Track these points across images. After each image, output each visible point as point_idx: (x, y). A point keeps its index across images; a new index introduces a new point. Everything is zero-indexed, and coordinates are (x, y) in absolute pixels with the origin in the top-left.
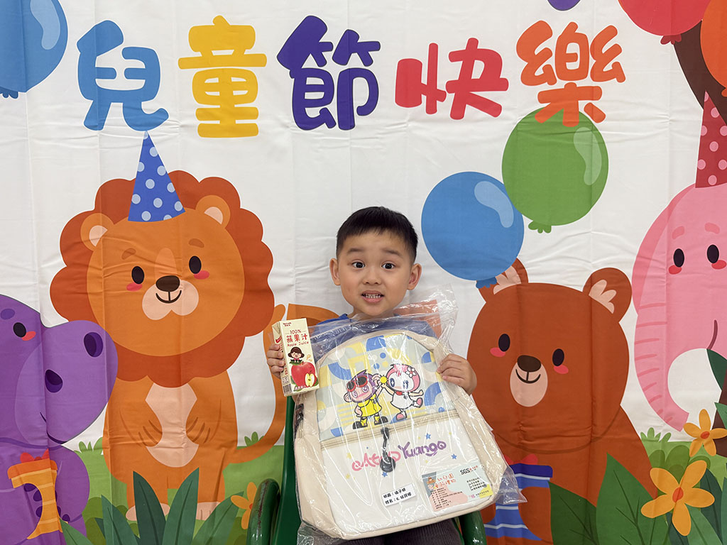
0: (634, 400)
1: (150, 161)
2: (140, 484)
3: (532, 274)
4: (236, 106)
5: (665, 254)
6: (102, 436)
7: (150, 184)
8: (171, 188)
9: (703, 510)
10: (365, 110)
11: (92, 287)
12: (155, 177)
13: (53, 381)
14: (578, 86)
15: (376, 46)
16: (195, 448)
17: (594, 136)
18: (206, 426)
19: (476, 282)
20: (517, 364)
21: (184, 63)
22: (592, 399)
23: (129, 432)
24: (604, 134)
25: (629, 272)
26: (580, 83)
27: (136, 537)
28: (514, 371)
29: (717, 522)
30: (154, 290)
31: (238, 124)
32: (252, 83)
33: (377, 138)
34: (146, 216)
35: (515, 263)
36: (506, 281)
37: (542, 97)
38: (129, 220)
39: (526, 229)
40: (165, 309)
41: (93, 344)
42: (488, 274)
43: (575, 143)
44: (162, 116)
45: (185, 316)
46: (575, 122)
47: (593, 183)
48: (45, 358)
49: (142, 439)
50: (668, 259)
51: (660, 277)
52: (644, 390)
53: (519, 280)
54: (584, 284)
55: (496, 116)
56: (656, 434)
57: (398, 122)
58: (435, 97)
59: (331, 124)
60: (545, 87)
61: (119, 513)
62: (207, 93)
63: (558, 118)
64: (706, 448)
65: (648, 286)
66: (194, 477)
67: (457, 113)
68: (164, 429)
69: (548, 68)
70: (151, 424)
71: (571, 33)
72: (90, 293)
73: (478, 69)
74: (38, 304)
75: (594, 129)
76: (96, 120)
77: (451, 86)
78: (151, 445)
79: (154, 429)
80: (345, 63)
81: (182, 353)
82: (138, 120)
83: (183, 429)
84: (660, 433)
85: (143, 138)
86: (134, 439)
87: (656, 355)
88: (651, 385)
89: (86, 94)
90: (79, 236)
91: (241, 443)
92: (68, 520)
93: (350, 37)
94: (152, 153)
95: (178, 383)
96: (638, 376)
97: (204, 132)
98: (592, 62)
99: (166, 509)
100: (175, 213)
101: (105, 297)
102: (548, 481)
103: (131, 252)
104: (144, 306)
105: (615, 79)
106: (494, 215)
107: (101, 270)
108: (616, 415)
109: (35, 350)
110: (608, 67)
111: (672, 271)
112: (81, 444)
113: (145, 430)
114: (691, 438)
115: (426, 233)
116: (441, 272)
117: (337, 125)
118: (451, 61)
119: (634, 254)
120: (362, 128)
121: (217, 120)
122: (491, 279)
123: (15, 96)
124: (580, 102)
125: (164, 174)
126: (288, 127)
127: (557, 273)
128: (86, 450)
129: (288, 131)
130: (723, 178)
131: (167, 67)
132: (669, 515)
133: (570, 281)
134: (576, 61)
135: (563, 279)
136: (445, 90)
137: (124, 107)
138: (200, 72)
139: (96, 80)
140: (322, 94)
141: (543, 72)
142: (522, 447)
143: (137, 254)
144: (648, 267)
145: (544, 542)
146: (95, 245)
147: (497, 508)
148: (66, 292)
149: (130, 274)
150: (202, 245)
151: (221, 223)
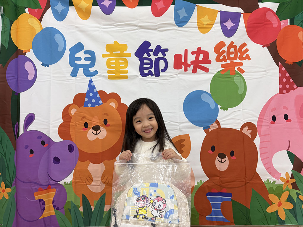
0: (260, 169)
1: (91, 87)
2: (84, 199)
3: (222, 125)
4: (121, 69)
7: (91, 94)
8: (98, 96)
9: (289, 210)
10: (164, 70)
11: (71, 129)
12: (93, 92)
14: (234, 62)
15: (167, 50)
16: (104, 186)
17: (241, 78)
18: (108, 178)
19: (202, 127)
20: (218, 156)
21: (104, 56)
22: (245, 168)
23: (81, 180)
25: (256, 124)
26: (235, 61)
28: (217, 159)
29: (295, 215)
30: (91, 130)
31: (121, 75)
32: (126, 62)
33: (168, 79)
35: (216, 121)
36: (213, 127)
37: (223, 66)
38: (84, 107)
39: (219, 109)
40: (95, 137)
42: (207, 125)
43: (235, 80)
44: (96, 72)
46: (234, 74)
47: (242, 93)
49: (86, 182)
51: (267, 125)
52: (264, 165)
53: (218, 127)
54: (240, 128)
55: (207, 72)
56: (269, 181)
57: (175, 74)
58: (187, 66)
59: (152, 75)
60: (223, 63)
62: (111, 65)
63: (228, 72)
66: (104, 196)
67: (194, 71)
68: (93, 179)
69: (225, 56)
71: (232, 45)
72: (71, 131)
73: (201, 57)
75: (241, 76)
76: (74, 74)
77: (192, 62)
78: (89, 185)
79: (90, 179)
80: (157, 56)
82: (88, 74)
83: (100, 179)
84: (271, 181)
85: (89, 79)
86: (83, 182)
88: (267, 164)
89: (71, 65)
90: (68, 112)
92: (59, 209)
93: (158, 47)
94: (92, 84)
97: (110, 78)
98: (239, 54)
99: (93, 208)
101: (75, 132)
102: (231, 198)
103: (84, 117)
104: (88, 136)
105: (247, 59)
106: (208, 104)
107: (74, 123)
108: (254, 174)
109: (48, 150)
110: (244, 56)
111: (272, 123)
112: (65, 182)
113: (87, 179)
114: (282, 183)
115: (185, 111)
116: (191, 124)
117: (154, 75)
118: (192, 54)
119: (257, 117)
120: (162, 76)
121: (114, 74)
122: (208, 127)
123: (48, 66)
124: (235, 67)
125: (96, 91)
126: (138, 76)
127: (230, 124)
128: (66, 184)
129: (138, 77)
130: (288, 91)
131: (98, 57)
132: (277, 212)
133: (236, 127)
134: (233, 54)
135: (233, 126)
136: (190, 64)
137: (83, 69)
138: (109, 59)
139: (75, 61)
140: (149, 65)
141: (223, 58)
142: (220, 186)
143: (86, 118)
144: (262, 122)
145: (231, 223)
146: (73, 115)
147: (213, 209)
148: (63, 130)
149: (84, 125)
150: (108, 115)
151: (115, 108)
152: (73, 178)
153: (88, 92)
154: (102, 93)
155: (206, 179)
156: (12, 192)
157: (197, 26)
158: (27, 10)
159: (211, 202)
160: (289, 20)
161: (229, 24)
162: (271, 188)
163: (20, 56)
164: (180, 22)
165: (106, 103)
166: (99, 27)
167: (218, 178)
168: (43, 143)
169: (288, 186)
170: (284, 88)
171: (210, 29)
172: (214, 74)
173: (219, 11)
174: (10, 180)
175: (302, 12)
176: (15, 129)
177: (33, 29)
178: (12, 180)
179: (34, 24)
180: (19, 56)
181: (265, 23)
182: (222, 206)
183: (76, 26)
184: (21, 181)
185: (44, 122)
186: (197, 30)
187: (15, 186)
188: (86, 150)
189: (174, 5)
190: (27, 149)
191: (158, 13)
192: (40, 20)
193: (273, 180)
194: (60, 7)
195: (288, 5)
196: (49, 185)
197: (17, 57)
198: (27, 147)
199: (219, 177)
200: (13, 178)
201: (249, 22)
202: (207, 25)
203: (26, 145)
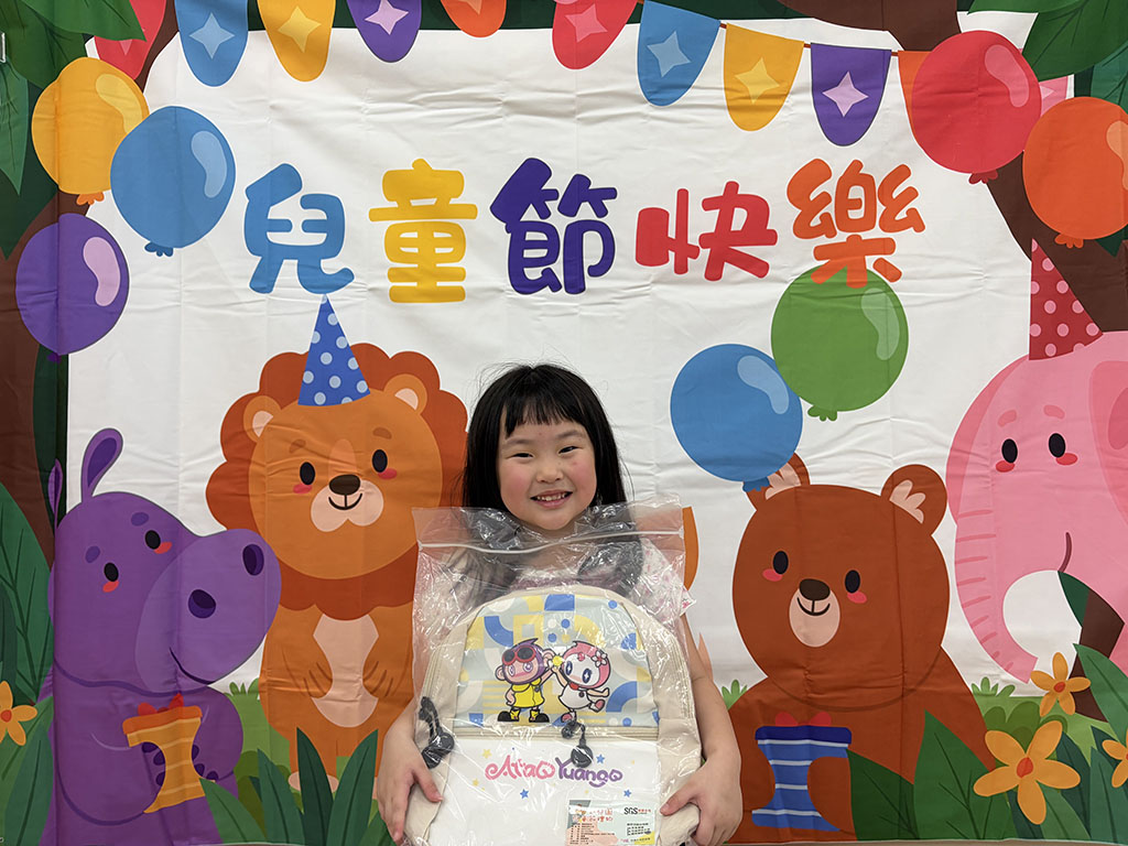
0: (959, 638)
1: (328, 329)
3: (814, 474)
4: (438, 265)
7: (326, 358)
8: (353, 364)
9: (1064, 792)
10: (598, 271)
11: (255, 488)
12: (334, 350)
13: (201, 603)
14: (864, 238)
15: (611, 193)
16: (373, 702)
17: (888, 299)
18: (388, 674)
19: (742, 484)
20: (798, 591)
21: (376, 215)
22: (902, 637)
23: (292, 677)
24: (900, 296)
25: (941, 470)
26: (865, 235)
27: (300, 812)
28: (794, 601)
29: (1084, 809)
30: (327, 492)
31: (440, 287)
32: (459, 239)
33: (613, 303)
34: (320, 398)
35: (792, 458)
36: (782, 482)
37: (820, 253)
38: (299, 404)
39: (805, 415)
40: (340, 518)
42: (758, 474)
43: (863, 308)
44: (346, 276)
45: (365, 527)
46: (862, 283)
47: (890, 356)
49: (307, 687)
51: (983, 476)
52: (972, 626)
53: (798, 481)
55: (762, 275)
56: (991, 686)
57: (639, 284)
58: (685, 253)
59: (555, 287)
60: (823, 240)
62: (403, 249)
63: (841, 277)
65: (968, 489)
66: (371, 742)
67: (713, 273)
68: (334, 676)
69: (826, 215)
70: (320, 668)
71: (854, 174)
72: (254, 496)
73: (740, 218)
75: (888, 290)
76: (263, 281)
77: (705, 240)
78: (318, 696)
79: (322, 675)
80: (573, 215)
82: (314, 281)
83: (359, 676)
84: (996, 686)
85: (320, 302)
86: (298, 687)
87: (984, 579)
88: (982, 620)
89: (254, 249)
90: (241, 424)
92: (216, 777)
93: (580, 182)
94: (331, 320)
97: (396, 296)
98: (880, 208)
99: (334, 783)
101: (269, 501)
102: (845, 748)
103: (299, 444)
104: (313, 513)
105: (912, 229)
106: (763, 397)
107: (264, 466)
108: (936, 660)
109: (169, 566)
110: (902, 215)
111: (1000, 468)
112: (233, 685)
113: (313, 677)
114: (1041, 692)
115: (677, 420)
116: (699, 472)
117: (563, 289)
118: (706, 209)
119: (947, 447)
120: (594, 292)
121: (414, 281)
122: (762, 480)
123: (170, 254)
124: (867, 258)
125: (345, 346)
126: (502, 291)
127: (847, 471)
128: (238, 693)
129: (502, 296)
130: (1064, 347)
131: (354, 220)
132: (1013, 794)
133: (864, 482)
134: (860, 208)
135: (855, 479)
136: (698, 244)
137: (298, 265)
138: (394, 225)
139: (268, 234)
140: (546, 251)
141: (819, 222)
142: (809, 702)
143: (307, 446)
144: (966, 463)
145: (844, 835)
146: (259, 435)
147: (777, 786)
148: (226, 493)
149: (298, 471)
150: (388, 436)
151: (415, 408)
152: (262, 671)
153: (316, 349)
154: (368, 352)
155: (754, 676)
156: (37, 718)
157: (724, 102)
158: (91, 46)
159: (771, 762)
160: (1071, 78)
161: (846, 96)
162: (997, 712)
163: (67, 218)
164: (662, 87)
165: (382, 390)
166: (358, 108)
167: (800, 673)
168: (153, 540)
169: (1062, 704)
170: (1049, 338)
171: (771, 114)
172: (786, 282)
173: (806, 46)
174: (34, 677)
175: (1121, 49)
176: (51, 487)
177: (114, 115)
178: (40, 676)
179: (118, 97)
180: (61, 217)
181: (982, 90)
182: (813, 775)
183: (273, 102)
184: (76, 680)
185: (155, 461)
186: (726, 117)
187: (50, 697)
188: (308, 567)
189: (639, 25)
190: (94, 563)
191: (575, 54)
192: (141, 82)
193: (1004, 681)
194: (213, 33)
195: (1069, 21)
196: (175, 693)
197: (55, 219)
198: (93, 554)
199: (803, 668)
200: (45, 668)
201: (921, 88)
202: (762, 97)
203: (92, 548)
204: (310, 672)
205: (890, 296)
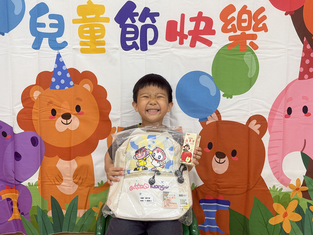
0: (267, 173)
1: (59, 63)
2: (53, 201)
3: (224, 117)
4: (96, 40)
5: (283, 109)
6: (38, 180)
7: (59, 73)
8: (68, 75)
9: (296, 222)
10: (153, 42)
11: (34, 117)
12: (62, 70)
13: (17, 156)
14: (246, 34)
15: (157, 14)
16: (77, 186)
17: (253, 56)
18: (81, 178)
19: (198, 119)
20: (215, 155)
21: (75, 21)
22: (248, 172)
24: (257, 55)
25: (267, 117)
26: (247, 32)
27: (52, 223)
28: (214, 159)
29: (302, 228)
30: (60, 119)
31: (97, 48)
32: (103, 30)
33: (157, 55)
34: (58, 87)
35: (216, 111)
36: (212, 119)
37: (231, 38)
38: (50, 89)
39: (221, 97)
40: (65, 127)
41: (34, 141)
42: (204, 116)
43: (245, 59)
44: (65, 44)
45: (73, 131)
46: (245, 50)
47: (252, 77)
48: (15, 147)
49: (55, 182)
50: (284, 112)
51: (280, 119)
52: (272, 169)
53: (218, 119)
54: (246, 122)
55: (210, 46)
56: (276, 188)
57: (166, 48)
58: (183, 37)
59: (137, 48)
60: (232, 34)
61: (44, 213)
62: (84, 34)
63: (237, 48)
64: (298, 195)
65: (275, 123)
66: (76, 199)
67: (193, 45)
68: (64, 178)
69: (234, 25)
70: (59, 176)
71: (244, 10)
72: (34, 120)
73: (202, 25)
74: (12, 123)
75: (253, 53)
76: (37, 46)
77: (190, 32)
78: (58, 185)
79: (59, 178)
80: (144, 22)
81: (72, 146)
82: (55, 46)
83: (72, 179)
85: (57, 53)
86: (51, 182)
87: (277, 154)
88: (275, 167)
89: (33, 34)
90: (29, 95)
91: (96, 185)
92: (23, 215)
93: (146, 10)
94: (61, 60)
95: (70, 159)
96: (269, 162)
97: (83, 51)
98: (253, 23)
99: (64, 212)
100: (70, 86)
101: (39, 121)
102: (228, 207)
103: (51, 102)
104: (56, 125)
105: (263, 31)
106: (207, 90)
107: (38, 110)
108: (259, 180)
109: (11, 143)
110: (261, 25)
111: (286, 117)
112: (29, 183)
113: (56, 179)
114: (291, 190)
115: (178, 97)
116: (184, 115)
117: (140, 49)
118: (191, 22)
119: (268, 108)
120: (151, 50)
121: (89, 46)
122: (205, 118)
123: (3, 35)
124: (247, 41)
125: (65, 69)
126: (118, 49)
127: (234, 116)
128: (31, 186)
129: (118, 51)
130: (311, 76)
131: (68, 23)
132: (281, 224)
133: (241, 120)
134: (246, 22)
135: (237, 119)
136: (188, 34)
137: (49, 40)
138: (81, 25)
139: (37, 28)
140: (134, 35)
141: (231, 27)
142: (216, 192)
143: (53, 103)
146: (36, 99)
147: (206, 218)
148: (23, 119)
149: (51, 112)
150: (81, 100)
151: (90, 91)
153: (56, 70)
154: (73, 71)
162: (277, 196)
165: (78, 84)
170: (306, 73)
172: (218, 49)
182: (217, 215)
185: (3, 108)
193: (280, 187)
204: (55, 177)
205: (254, 55)
